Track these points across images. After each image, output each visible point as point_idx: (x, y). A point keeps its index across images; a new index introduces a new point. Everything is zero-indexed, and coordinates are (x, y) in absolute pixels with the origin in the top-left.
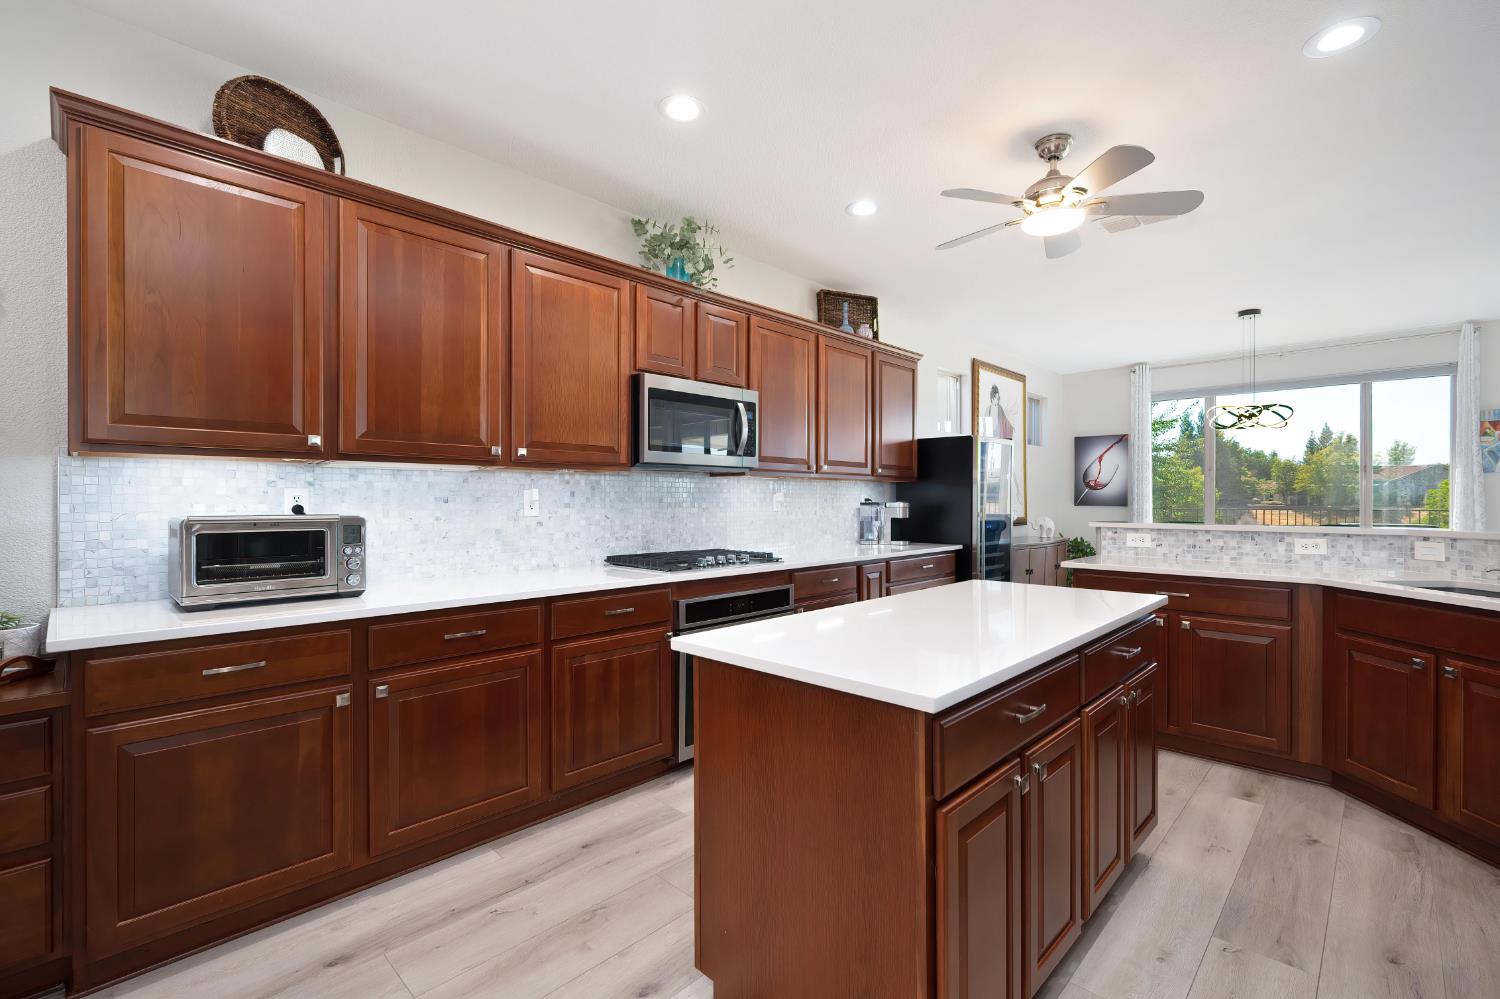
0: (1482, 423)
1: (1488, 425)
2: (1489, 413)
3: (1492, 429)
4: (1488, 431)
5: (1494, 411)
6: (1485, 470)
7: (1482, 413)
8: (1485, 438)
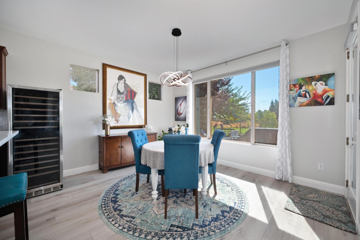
0: (290, 85)
1: (292, 86)
2: (293, 81)
3: (294, 88)
4: (292, 89)
5: (295, 79)
6: (290, 106)
7: (290, 81)
8: (291, 92)
